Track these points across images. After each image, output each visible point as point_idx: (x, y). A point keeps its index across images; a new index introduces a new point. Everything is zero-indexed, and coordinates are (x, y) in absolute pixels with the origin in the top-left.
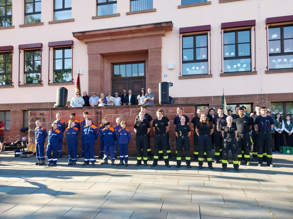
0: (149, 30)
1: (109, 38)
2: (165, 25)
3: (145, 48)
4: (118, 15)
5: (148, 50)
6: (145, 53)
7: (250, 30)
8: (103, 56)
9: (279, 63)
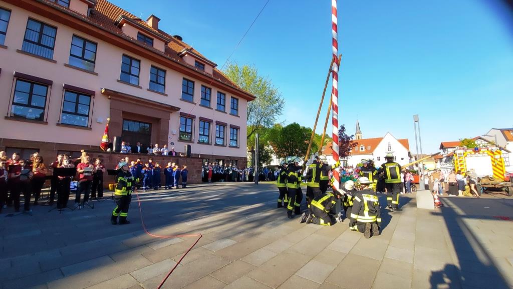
0: (166, 108)
1: (134, 102)
2: (177, 109)
3: (159, 117)
4: (141, 88)
5: (160, 119)
6: (158, 120)
7: (209, 123)
8: (124, 112)
9: (219, 142)
